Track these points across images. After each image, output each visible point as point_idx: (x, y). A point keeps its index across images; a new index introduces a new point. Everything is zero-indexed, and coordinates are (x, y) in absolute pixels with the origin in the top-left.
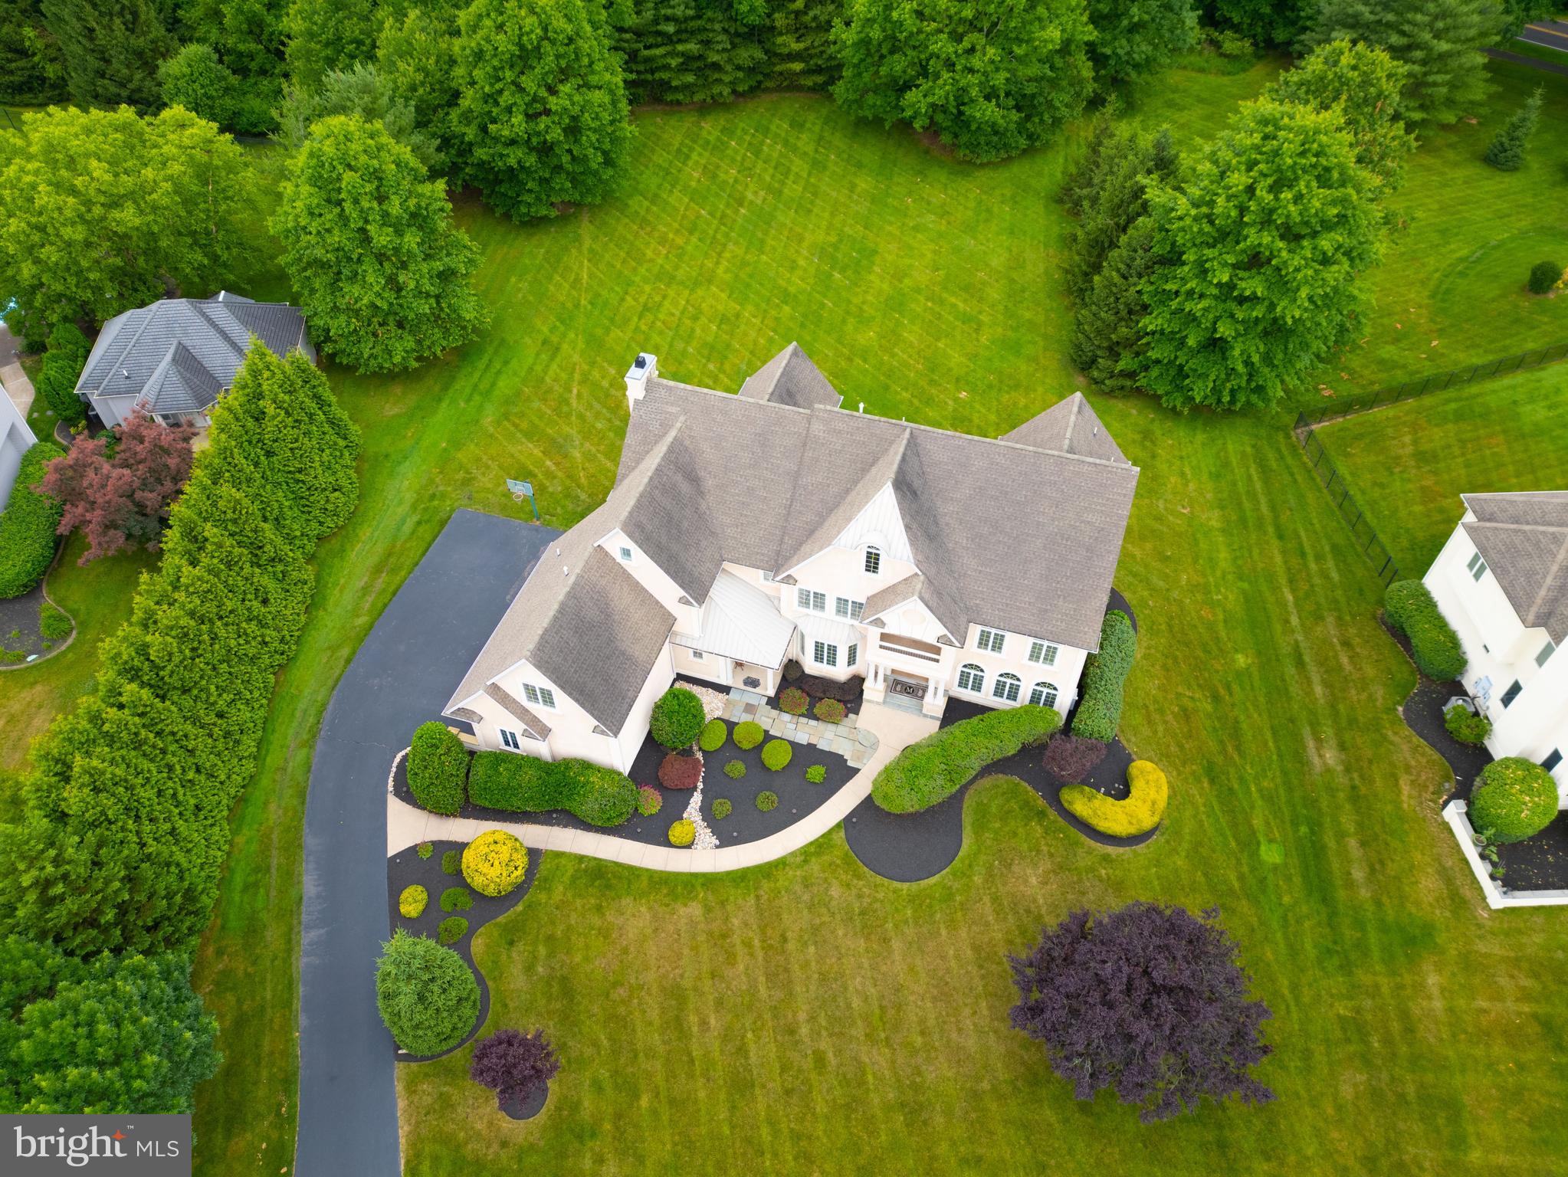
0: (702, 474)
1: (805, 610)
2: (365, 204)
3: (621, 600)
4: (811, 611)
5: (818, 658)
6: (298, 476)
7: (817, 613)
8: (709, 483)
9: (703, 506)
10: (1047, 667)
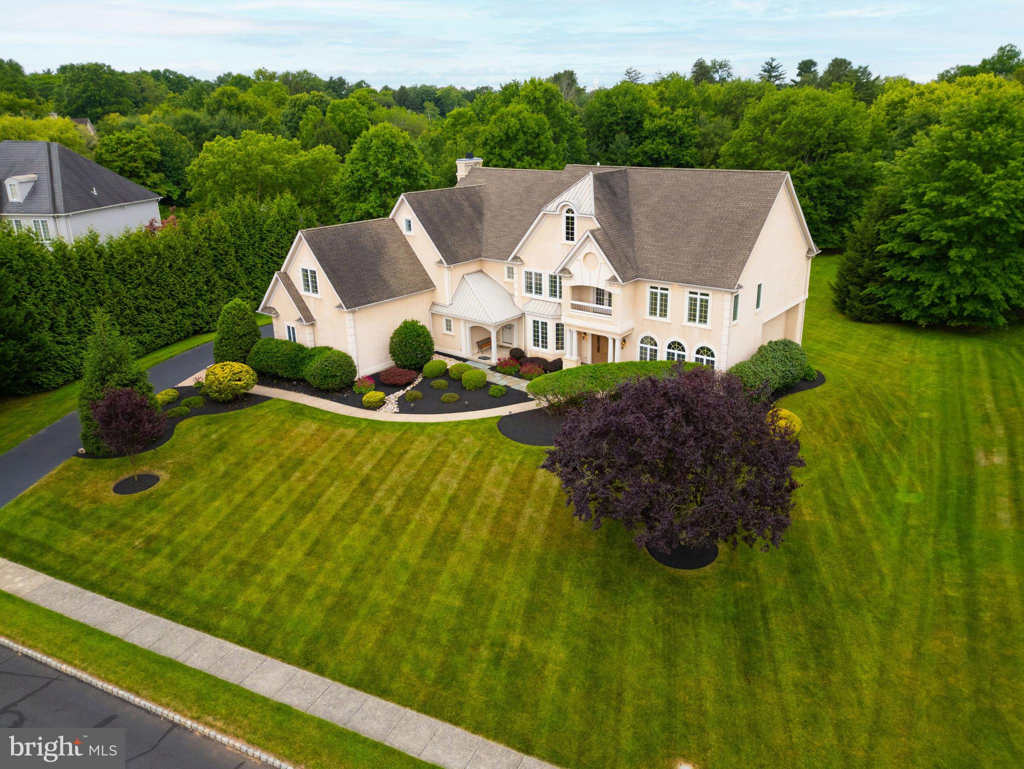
0: (485, 211)
1: (529, 295)
2: (380, 156)
3: (393, 251)
4: (533, 295)
5: (536, 341)
6: (275, 258)
7: (538, 297)
8: (488, 215)
9: (479, 226)
10: (702, 326)
